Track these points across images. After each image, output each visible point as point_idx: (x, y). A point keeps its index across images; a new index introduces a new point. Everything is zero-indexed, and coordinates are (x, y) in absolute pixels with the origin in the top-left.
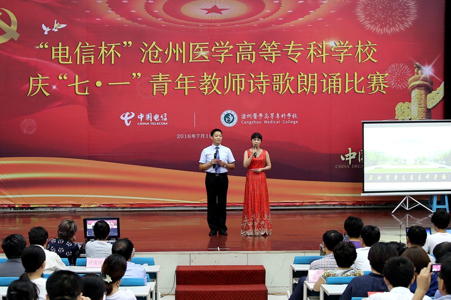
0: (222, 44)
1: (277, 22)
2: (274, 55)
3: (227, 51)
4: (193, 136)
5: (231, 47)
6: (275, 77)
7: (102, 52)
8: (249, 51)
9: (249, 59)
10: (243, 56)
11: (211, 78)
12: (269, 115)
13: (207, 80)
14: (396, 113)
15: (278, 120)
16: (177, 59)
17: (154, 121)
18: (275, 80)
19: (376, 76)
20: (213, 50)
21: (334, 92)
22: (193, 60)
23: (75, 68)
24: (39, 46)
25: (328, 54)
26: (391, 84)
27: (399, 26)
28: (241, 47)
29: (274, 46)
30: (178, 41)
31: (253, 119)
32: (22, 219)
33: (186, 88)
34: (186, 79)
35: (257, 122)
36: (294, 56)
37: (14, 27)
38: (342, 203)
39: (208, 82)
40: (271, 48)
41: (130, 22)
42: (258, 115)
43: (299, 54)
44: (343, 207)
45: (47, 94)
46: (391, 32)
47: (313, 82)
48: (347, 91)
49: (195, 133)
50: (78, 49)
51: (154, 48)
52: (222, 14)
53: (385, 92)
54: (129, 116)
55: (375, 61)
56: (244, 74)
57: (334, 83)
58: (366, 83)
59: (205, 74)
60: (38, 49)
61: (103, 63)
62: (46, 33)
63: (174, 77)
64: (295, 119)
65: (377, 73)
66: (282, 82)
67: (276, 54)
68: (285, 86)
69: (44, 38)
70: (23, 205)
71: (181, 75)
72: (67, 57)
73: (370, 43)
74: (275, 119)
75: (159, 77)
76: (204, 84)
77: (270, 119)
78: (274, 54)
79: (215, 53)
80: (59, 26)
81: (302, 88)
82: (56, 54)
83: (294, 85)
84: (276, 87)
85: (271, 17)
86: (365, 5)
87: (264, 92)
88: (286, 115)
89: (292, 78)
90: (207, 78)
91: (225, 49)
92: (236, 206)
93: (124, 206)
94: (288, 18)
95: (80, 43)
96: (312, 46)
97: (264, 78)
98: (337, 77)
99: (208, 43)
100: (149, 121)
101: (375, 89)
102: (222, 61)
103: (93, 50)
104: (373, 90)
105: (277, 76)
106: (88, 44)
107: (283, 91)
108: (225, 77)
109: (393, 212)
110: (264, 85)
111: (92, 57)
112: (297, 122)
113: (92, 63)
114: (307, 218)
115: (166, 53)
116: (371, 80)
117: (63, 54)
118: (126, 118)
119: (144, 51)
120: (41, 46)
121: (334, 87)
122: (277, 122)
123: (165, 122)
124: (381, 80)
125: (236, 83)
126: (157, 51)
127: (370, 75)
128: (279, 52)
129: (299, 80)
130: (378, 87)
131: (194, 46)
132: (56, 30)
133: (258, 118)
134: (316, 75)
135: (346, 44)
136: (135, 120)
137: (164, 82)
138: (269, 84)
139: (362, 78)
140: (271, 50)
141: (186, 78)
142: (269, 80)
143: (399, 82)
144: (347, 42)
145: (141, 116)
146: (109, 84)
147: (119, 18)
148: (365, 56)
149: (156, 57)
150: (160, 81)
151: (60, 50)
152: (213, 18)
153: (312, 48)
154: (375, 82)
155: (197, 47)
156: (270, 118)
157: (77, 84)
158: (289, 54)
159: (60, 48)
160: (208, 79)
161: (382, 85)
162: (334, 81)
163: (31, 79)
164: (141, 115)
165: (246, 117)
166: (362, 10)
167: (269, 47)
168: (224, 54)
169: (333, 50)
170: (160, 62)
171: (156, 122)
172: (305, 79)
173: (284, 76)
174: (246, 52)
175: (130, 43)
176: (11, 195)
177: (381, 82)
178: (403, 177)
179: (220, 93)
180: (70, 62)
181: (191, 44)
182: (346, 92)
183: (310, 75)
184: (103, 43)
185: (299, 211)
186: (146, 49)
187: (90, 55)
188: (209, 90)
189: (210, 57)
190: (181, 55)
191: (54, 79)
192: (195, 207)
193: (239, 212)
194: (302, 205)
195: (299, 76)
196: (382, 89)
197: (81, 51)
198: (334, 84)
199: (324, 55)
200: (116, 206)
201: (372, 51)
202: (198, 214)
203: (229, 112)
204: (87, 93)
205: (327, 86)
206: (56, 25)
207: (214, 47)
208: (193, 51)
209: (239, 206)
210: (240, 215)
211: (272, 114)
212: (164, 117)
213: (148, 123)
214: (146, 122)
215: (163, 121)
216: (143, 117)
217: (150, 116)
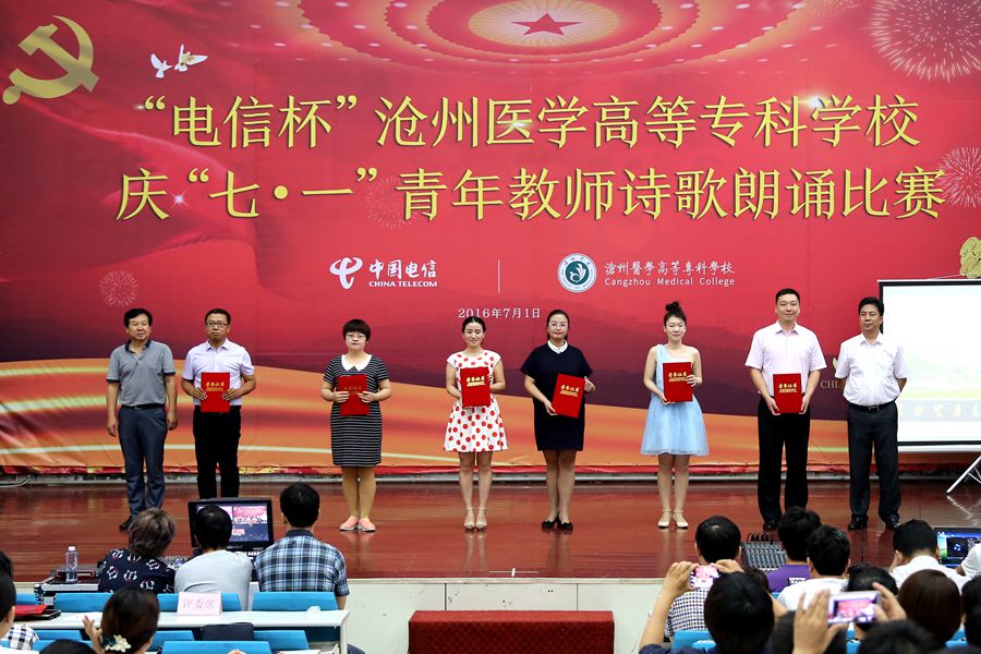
0: (563, 103)
1: (688, 53)
2: (680, 129)
3: (573, 118)
4: (496, 313)
5: (583, 110)
6: (681, 180)
7: (290, 119)
8: (623, 120)
9: (623, 137)
10: (609, 130)
11: (537, 181)
12: (669, 266)
13: (528, 186)
14: (963, 261)
15: (689, 278)
16: (460, 138)
17: (405, 277)
18: (682, 186)
19: (916, 177)
20: (541, 117)
21: (819, 214)
22: (495, 139)
23: (226, 156)
24: (144, 103)
25: (804, 127)
26: (950, 195)
27: (970, 60)
28: (604, 111)
29: (680, 108)
30: (460, 95)
31: (632, 275)
32: (102, 501)
33: (480, 203)
34: (480, 183)
35: (642, 282)
36: (726, 131)
37: (86, 61)
38: (835, 468)
39: (529, 189)
40: (673, 111)
41: (352, 51)
42: (643, 265)
43: (738, 126)
44: (838, 477)
45: (163, 215)
46: (950, 74)
47: (770, 191)
48: (848, 210)
49: (500, 306)
50: (233, 113)
51: (408, 112)
52: (561, 33)
53: (935, 214)
54: (349, 266)
55: (914, 142)
56: (612, 173)
57: (819, 193)
58: (892, 194)
59: (524, 171)
60: (141, 111)
61: (291, 144)
62: (160, 75)
63: (452, 178)
64: (728, 276)
65: (918, 168)
66: (697, 191)
67: (684, 125)
68: (704, 198)
69: (155, 87)
70: (105, 468)
71: (469, 173)
72: (208, 129)
73: (901, 100)
74: (682, 274)
75: (418, 178)
76: (519, 194)
77: (670, 275)
78: (680, 126)
79: (546, 123)
80: (190, 59)
81: (744, 204)
82: (182, 124)
83: (726, 197)
84: (685, 202)
85: (674, 42)
86: (891, 12)
87: (656, 214)
88: (708, 265)
89: (722, 181)
90: (528, 180)
91: (569, 114)
94: (714, 43)
95: (239, 100)
96: (768, 107)
97: (658, 181)
98: (826, 180)
99: (529, 101)
100: (395, 279)
101: (913, 208)
102: (562, 143)
103: (267, 114)
104: (908, 209)
105: (686, 176)
106: (256, 101)
107: (701, 211)
108: (569, 179)
109: (949, 491)
110: (658, 196)
111: (267, 130)
112: (732, 281)
113: (267, 144)
115: (435, 122)
116: (903, 186)
117: (198, 124)
118: (343, 271)
119: (383, 117)
120: (149, 106)
121: (819, 202)
122: (687, 283)
123: (432, 280)
124: (926, 185)
125: (593, 191)
126: (414, 119)
127: (901, 174)
128: (692, 121)
129: (738, 185)
130: (919, 203)
131: (499, 109)
132: (184, 69)
133: (644, 272)
134: (776, 174)
135: (845, 104)
136: (363, 276)
137: (430, 190)
138: (668, 195)
139: (884, 182)
140: (673, 118)
141: (479, 179)
142: (668, 186)
143: (968, 191)
144: (849, 99)
145: (377, 268)
146: (305, 193)
147: (326, 43)
148: (889, 130)
149: (411, 132)
150: (421, 187)
151: (193, 114)
152: (543, 44)
153: (768, 113)
154: (912, 191)
155: (506, 110)
156: (670, 272)
157: (231, 192)
158: (715, 125)
159: (193, 108)
160: (531, 184)
161: (930, 198)
162: (819, 189)
163: (126, 179)
164: (378, 264)
165: (617, 270)
166: (885, 23)
167: (670, 110)
168: (567, 127)
169: (815, 116)
170: (420, 143)
171: (412, 280)
172: (752, 185)
173: (703, 178)
174: (617, 123)
175: (353, 99)
176: (78, 444)
177: (926, 190)
178: (975, 409)
179: (556, 215)
180: (216, 142)
181: (492, 103)
182: (845, 213)
183: (762, 174)
184: (291, 99)
185: (737, 487)
186: (390, 113)
187: (262, 126)
188: (533, 208)
189: (534, 133)
190: (468, 128)
191: (178, 182)
193: (600, 487)
194: (743, 473)
195: (738, 177)
196: (929, 206)
197: (241, 118)
198: (818, 195)
199: (795, 129)
200: (321, 471)
201: (907, 119)
203: (577, 258)
204: (253, 214)
205: (802, 199)
206: (182, 57)
207: (544, 111)
208: (496, 119)
209: (600, 473)
210: (600, 494)
211: (675, 264)
212: (428, 270)
213: (393, 283)
214: (389, 279)
215: (428, 279)
216: (382, 268)
217: (397, 266)
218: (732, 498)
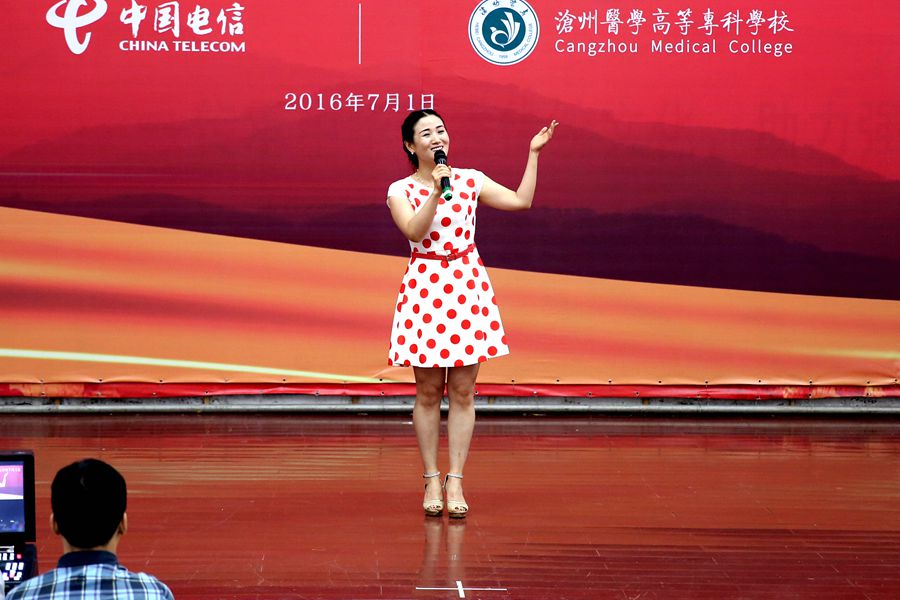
4: (354, 101)
12: (673, 18)
15: (709, 40)
17: (187, 33)
31: (604, 34)
35: (623, 48)
42: (625, 16)
49: (362, 89)
54: (82, 10)
64: (783, 37)
74: (697, 34)
77: (674, 35)
88: (745, 16)
92: (528, 397)
93: (54, 391)
100: (168, 36)
112: (788, 47)
114: (824, 453)
118: (70, 20)
122: (706, 49)
123: (237, 39)
133: (625, 29)
136: (107, 31)
145: (135, 16)
156: (675, 31)
164: (136, 8)
165: (576, 24)
171: (199, 39)
185: (793, 425)
192: (355, 399)
193: (541, 423)
194: (804, 398)
200: (26, 391)
202: (371, 428)
209: (541, 397)
210: (540, 437)
211: (684, 15)
212: (230, 20)
213: (164, 45)
214: (156, 37)
215: (228, 38)
216: (143, 16)
217: (172, 13)
218: (785, 445)
